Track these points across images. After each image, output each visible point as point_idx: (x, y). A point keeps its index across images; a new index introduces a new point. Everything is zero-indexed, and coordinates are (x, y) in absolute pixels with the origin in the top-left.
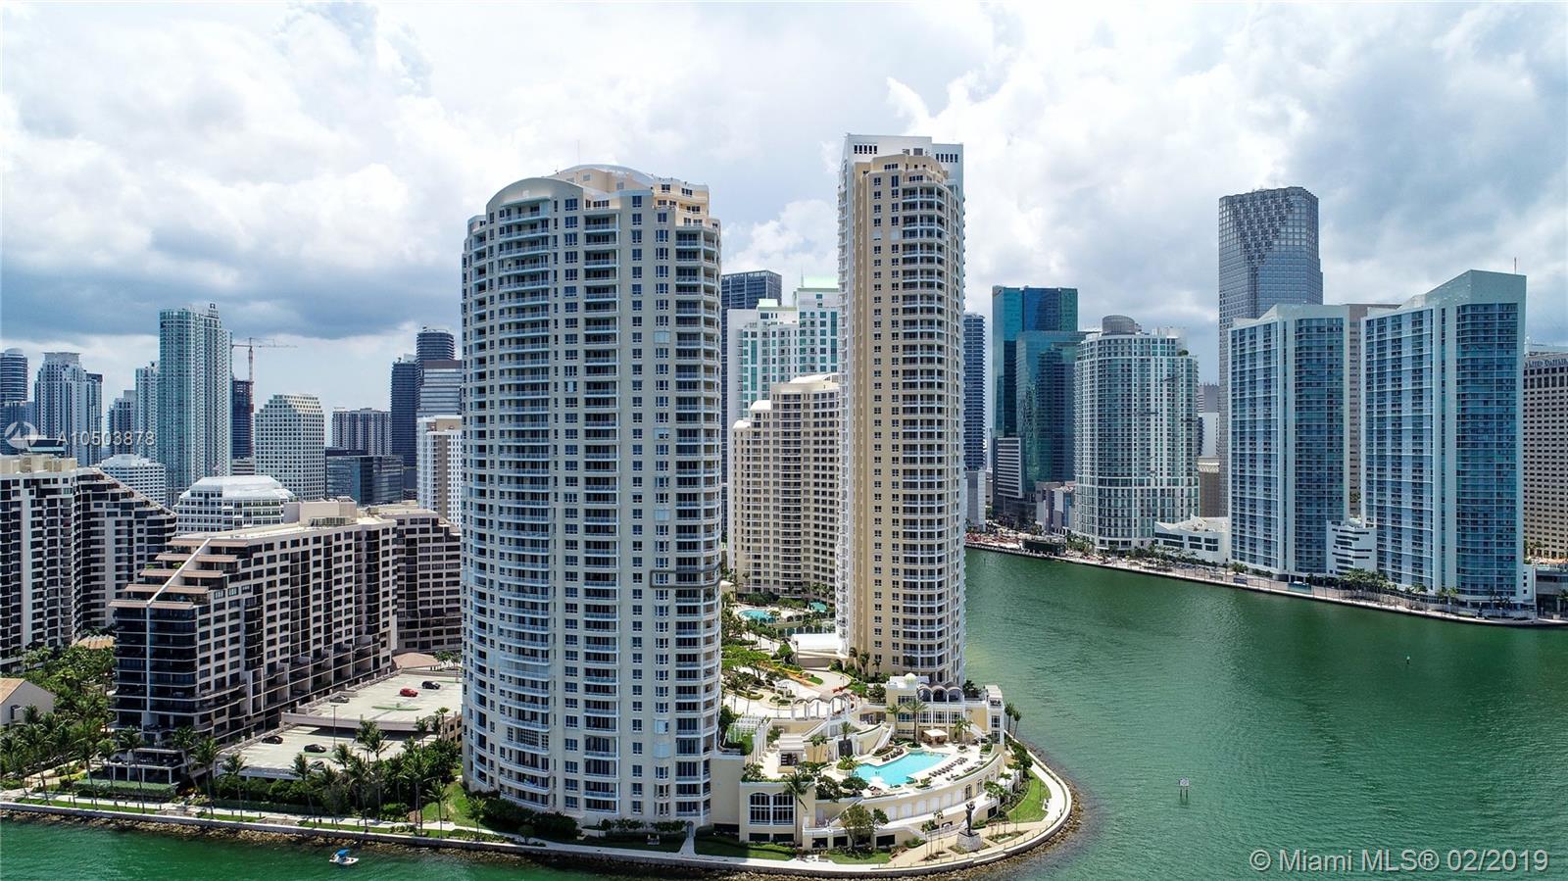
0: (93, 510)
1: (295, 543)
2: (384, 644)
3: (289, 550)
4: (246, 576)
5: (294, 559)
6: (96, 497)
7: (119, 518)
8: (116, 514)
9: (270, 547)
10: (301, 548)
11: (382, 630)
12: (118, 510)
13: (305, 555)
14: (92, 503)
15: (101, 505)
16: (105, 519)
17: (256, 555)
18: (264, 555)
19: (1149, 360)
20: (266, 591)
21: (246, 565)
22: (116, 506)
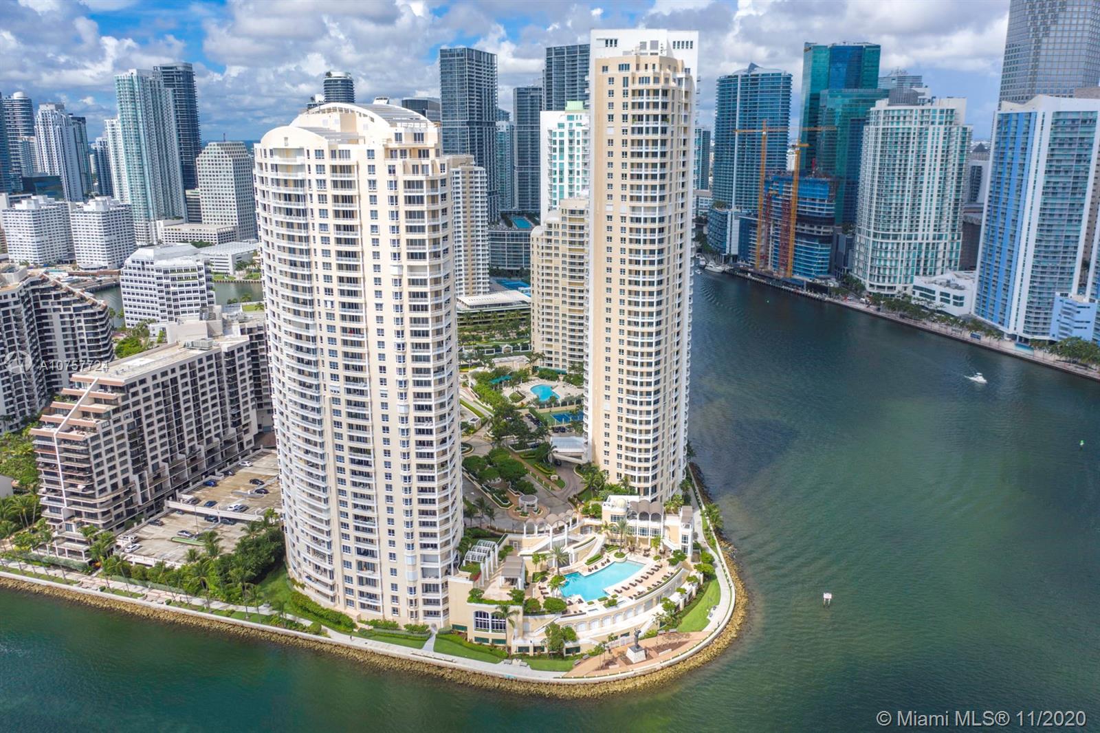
0: (42, 307)
1: (164, 374)
2: (246, 432)
3: (160, 380)
4: (127, 407)
5: (164, 385)
6: (42, 297)
7: (63, 313)
8: (59, 310)
9: (143, 382)
10: (170, 376)
11: (244, 423)
12: (60, 307)
13: (174, 381)
14: (41, 302)
15: (47, 304)
16: (52, 313)
17: (132, 390)
18: (139, 388)
19: (927, 129)
20: (144, 414)
21: (125, 399)
22: (59, 303)
